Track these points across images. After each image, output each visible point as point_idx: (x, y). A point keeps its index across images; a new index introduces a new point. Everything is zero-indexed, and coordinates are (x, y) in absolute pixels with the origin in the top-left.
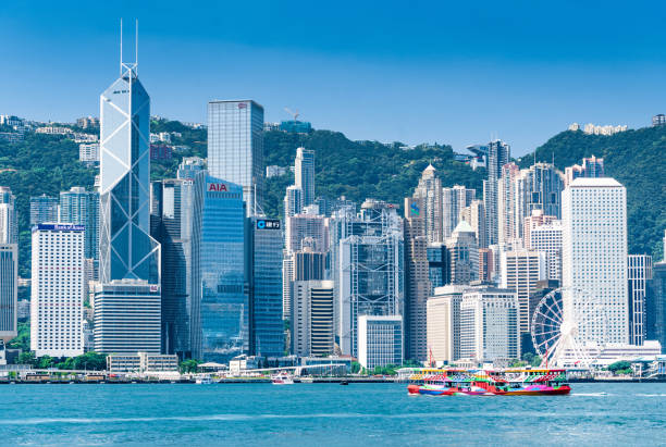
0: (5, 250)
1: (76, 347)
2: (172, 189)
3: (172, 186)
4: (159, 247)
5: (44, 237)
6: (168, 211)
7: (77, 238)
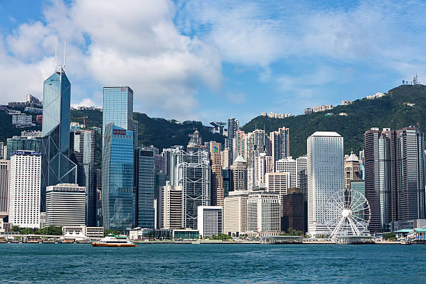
0: (3, 164)
1: (36, 222)
2: (78, 136)
3: (79, 134)
4: (76, 166)
5: (19, 158)
6: (77, 148)
7: (38, 159)
